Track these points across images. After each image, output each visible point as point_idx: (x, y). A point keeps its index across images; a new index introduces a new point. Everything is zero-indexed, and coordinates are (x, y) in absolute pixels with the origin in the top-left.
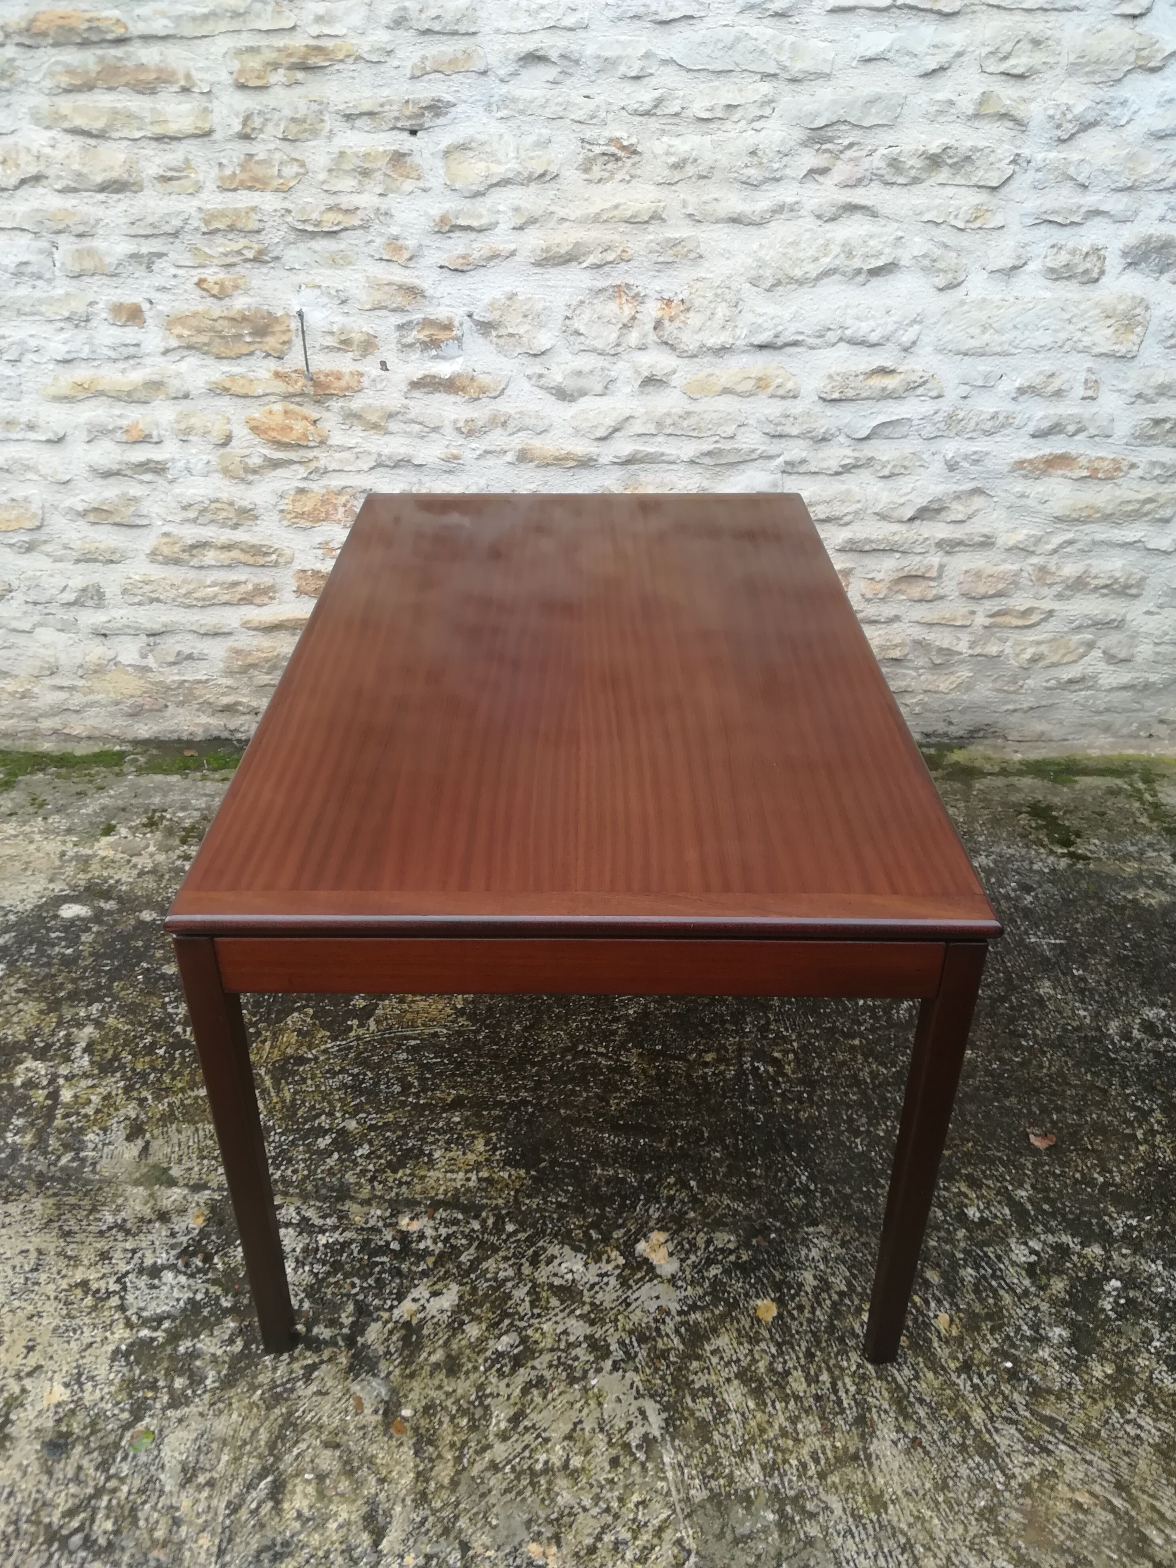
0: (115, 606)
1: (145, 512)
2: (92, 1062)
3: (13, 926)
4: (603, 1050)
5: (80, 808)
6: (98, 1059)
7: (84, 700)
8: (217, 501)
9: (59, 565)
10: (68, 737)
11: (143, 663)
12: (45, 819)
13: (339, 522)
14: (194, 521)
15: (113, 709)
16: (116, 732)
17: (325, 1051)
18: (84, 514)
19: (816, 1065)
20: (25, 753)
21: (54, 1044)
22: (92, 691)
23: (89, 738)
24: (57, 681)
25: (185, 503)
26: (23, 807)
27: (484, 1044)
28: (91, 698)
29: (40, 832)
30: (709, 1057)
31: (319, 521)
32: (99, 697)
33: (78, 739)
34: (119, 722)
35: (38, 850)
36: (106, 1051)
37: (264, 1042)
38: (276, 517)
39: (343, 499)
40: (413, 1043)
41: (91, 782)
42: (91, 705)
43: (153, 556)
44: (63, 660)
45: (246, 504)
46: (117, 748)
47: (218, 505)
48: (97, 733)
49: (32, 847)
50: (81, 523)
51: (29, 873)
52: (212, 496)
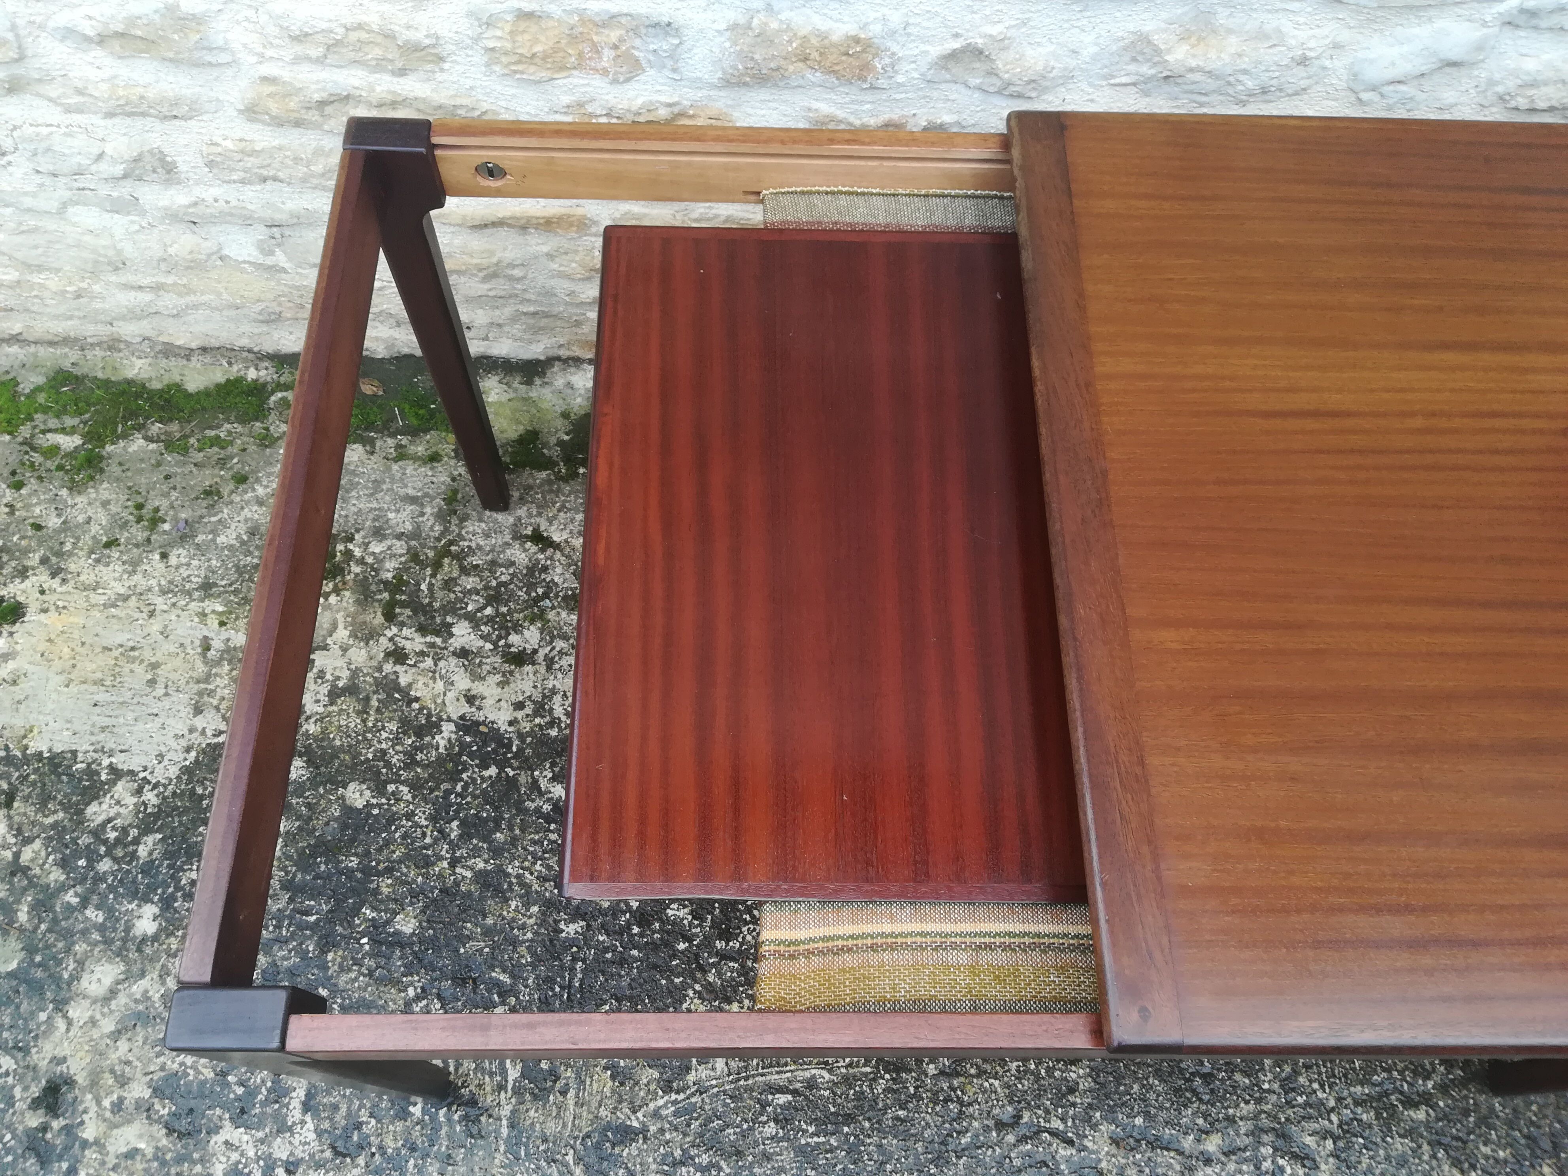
0: (198, 183)
1: (221, 43)
2: (319, 1133)
3: (157, 816)
4: (1056, 1124)
5: (215, 532)
6: (326, 1125)
7: (182, 302)
8: (360, 27)
9: (77, 118)
10: (169, 351)
11: (269, 261)
12: (164, 556)
13: (605, 72)
14: (320, 61)
15: (233, 313)
16: (244, 342)
17: (656, 1114)
18: (102, 40)
19: (1365, 1161)
20: (107, 383)
21: (257, 1089)
22: (190, 291)
23: (204, 350)
24: (128, 277)
25: (295, 31)
26: (124, 525)
27: (886, 1107)
28: (191, 299)
29: (163, 592)
30: (1212, 1144)
31: (563, 68)
32: (206, 298)
33: (188, 354)
34: (246, 328)
35: (165, 633)
36: (335, 1107)
37: (564, 1093)
38: (479, 58)
39: (614, 35)
40: (783, 1099)
41: (222, 463)
42: (196, 307)
43: (251, 112)
44: (129, 250)
45: (418, 36)
46: (252, 374)
47: (364, 36)
48: (214, 343)
49: (155, 626)
50: (98, 52)
51: (160, 691)
52: (349, 20)
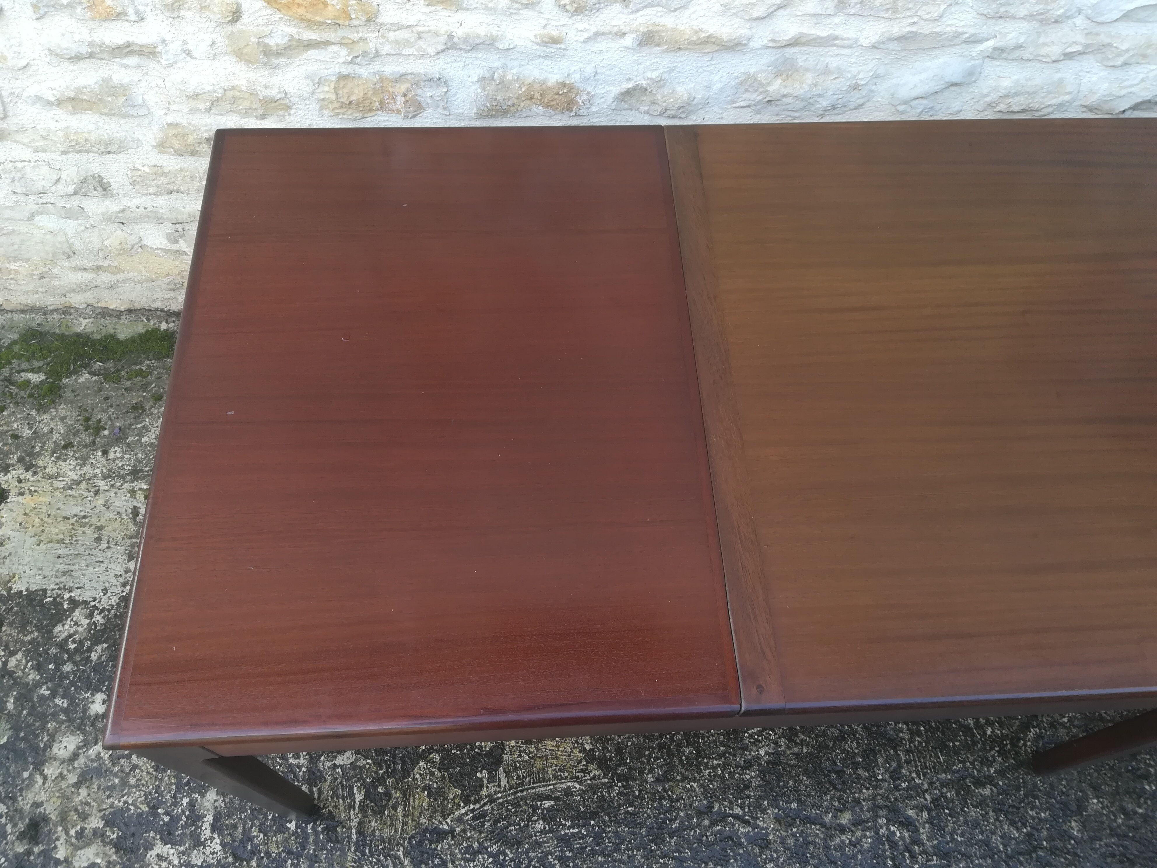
0: (125, 196)
1: (140, 101)
2: (223, 845)
3: (103, 631)
4: (738, 811)
5: (140, 435)
6: (228, 839)
7: (114, 278)
8: (233, 88)
9: (42, 156)
10: (105, 313)
11: (175, 247)
12: (105, 453)
13: (399, 112)
14: (209, 110)
15: (150, 284)
16: (159, 304)
17: (460, 820)
18: (60, 103)
19: (950, 825)
20: (62, 337)
21: (179, 818)
22: (120, 271)
23: (130, 311)
24: (77, 262)
25: (190, 91)
26: (76, 433)
27: (620, 806)
28: (120, 276)
29: (105, 478)
30: (845, 818)
31: (371, 110)
32: (131, 275)
33: (118, 314)
34: (159, 295)
35: (107, 506)
36: (235, 827)
37: (395, 808)
38: (314, 106)
39: (403, 87)
40: (547, 804)
41: (144, 387)
42: (124, 281)
43: (162, 146)
44: (77, 244)
45: (274, 93)
46: (164, 326)
47: (237, 94)
48: (137, 306)
49: (100, 501)
50: (57, 112)
51: (104, 545)
52: (226, 84)
